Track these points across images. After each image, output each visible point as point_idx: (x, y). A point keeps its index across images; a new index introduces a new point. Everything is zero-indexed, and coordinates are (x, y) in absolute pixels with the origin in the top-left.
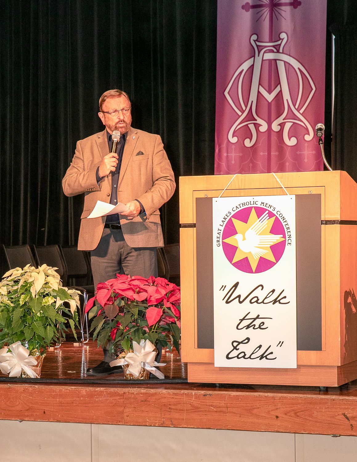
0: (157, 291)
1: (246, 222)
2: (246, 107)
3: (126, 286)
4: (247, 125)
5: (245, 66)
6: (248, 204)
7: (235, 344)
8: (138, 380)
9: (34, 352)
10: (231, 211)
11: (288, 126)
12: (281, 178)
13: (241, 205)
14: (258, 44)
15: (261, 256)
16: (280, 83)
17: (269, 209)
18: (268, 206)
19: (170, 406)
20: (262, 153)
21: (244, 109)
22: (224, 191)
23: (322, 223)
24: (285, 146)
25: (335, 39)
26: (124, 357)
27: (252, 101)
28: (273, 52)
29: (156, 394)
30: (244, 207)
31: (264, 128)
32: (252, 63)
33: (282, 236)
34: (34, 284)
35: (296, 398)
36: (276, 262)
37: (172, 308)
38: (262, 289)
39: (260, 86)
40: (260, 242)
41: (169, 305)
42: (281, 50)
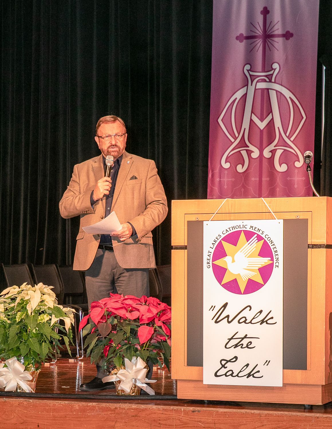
0: (149, 311)
1: (235, 244)
2: (239, 134)
3: (118, 305)
4: (239, 151)
5: (239, 95)
6: (237, 227)
7: (223, 362)
8: (130, 396)
9: (30, 367)
10: (221, 234)
11: (279, 153)
12: (270, 203)
13: (231, 229)
14: (251, 73)
15: (249, 277)
16: (271, 112)
17: (258, 233)
18: (257, 229)
19: (160, 422)
20: (254, 179)
21: (237, 137)
22: (214, 214)
23: (308, 247)
24: (275, 172)
25: (325, 69)
26: (116, 374)
27: (245, 129)
28: (265, 81)
29: (146, 409)
30: (234, 230)
31: (256, 154)
32: (245, 92)
33: (270, 259)
34: (30, 302)
35: (282, 416)
36: (264, 284)
37: (163, 327)
38: (250, 310)
39: (253, 114)
40: (249, 264)
41: (160, 323)
42: (273, 80)
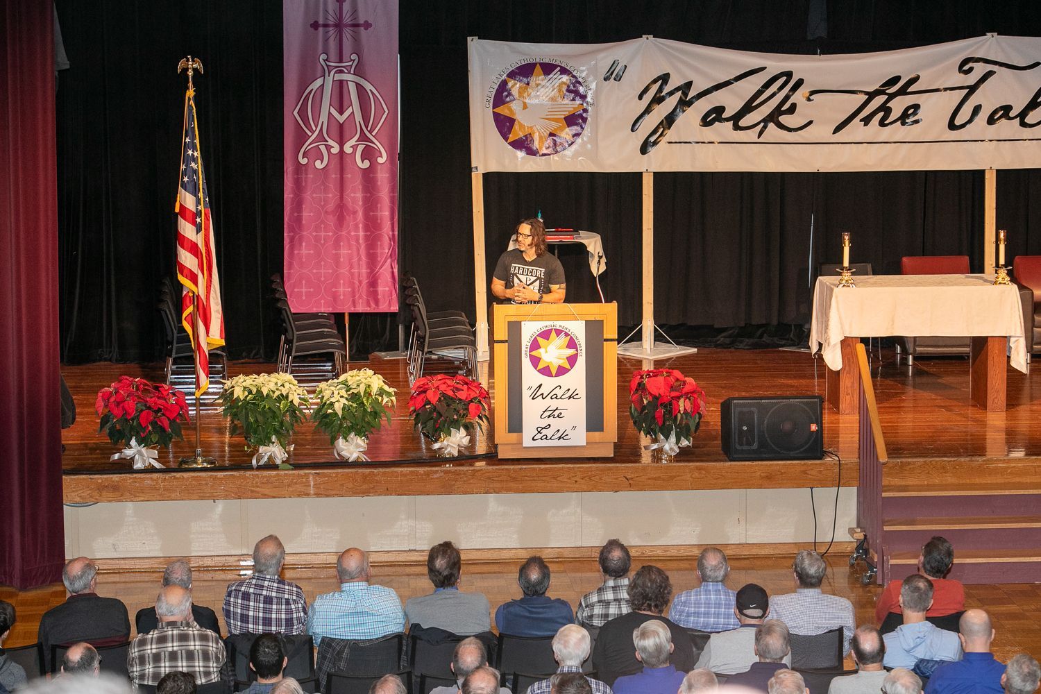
1: (548, 339)
2: (316, 126)
4: (318, 146)
5: (314, 86)
6: (550, 326)
7: (539, 429)
10: (536, 332)
11: (361, 148)
13: (545, 328)
14: (328, 63)
15: (559, 365)
16: (352, 105)
18: (565, 328)
20: (334, 176)
21: (314, 129)
22: (530, 316)
23: (604, 341)
27: (323, 122)
28: (343, 72)
31: (336, 150)
32: (322, 83)
33: (575, 350)
36: (571, 369)
38: (560, 389)
39: (331, 107)
40: (559, 355)
42: (352, 72)
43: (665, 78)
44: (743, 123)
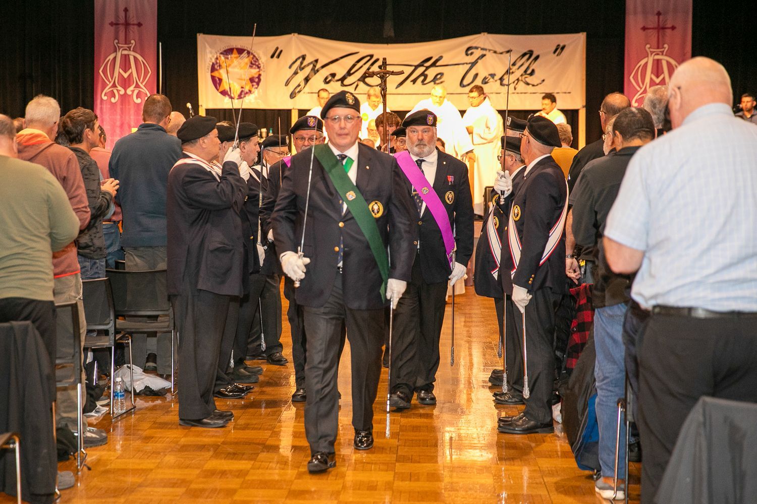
2: (112, 79)
4: (113, 90)
5: (111, 57)
11: (136, 92)
14: (118, 45)
16: (131, 68)
20: (121, 107)
21: (111, 81)
25: (161, 44)
27: (116, 77)
28: (127, 50)
31: (122, 92)
32: (115, 56)
39: (120, 69)
42: (132, 49)
43: (304, 57)
44: (346, 82)
